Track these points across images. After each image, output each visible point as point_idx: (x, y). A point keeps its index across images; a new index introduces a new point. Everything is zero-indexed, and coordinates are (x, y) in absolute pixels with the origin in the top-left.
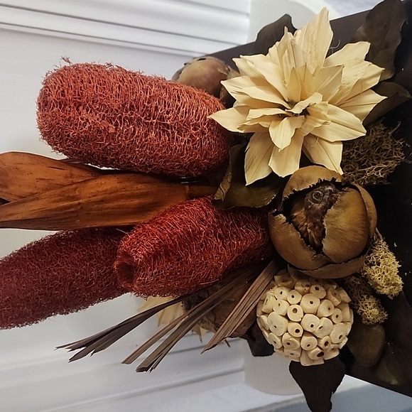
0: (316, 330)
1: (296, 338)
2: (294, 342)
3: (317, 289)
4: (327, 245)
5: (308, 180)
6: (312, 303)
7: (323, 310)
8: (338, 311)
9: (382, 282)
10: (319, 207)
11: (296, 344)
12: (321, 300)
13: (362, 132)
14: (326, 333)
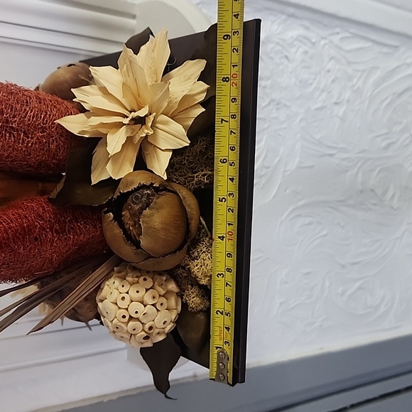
0: (140, 316)
1: (123, 323)
2: (121, 326)
3: (145, 280)
4: (144, 242)
5: (132, 183)
6: (138, 292)
7: (148, 298)
8: (163, 300)
9: (199, 275)
10: (136, 207)
11: (123, 328)
12: (147, 290)
13: (186, 143)
14: (150, 318)
